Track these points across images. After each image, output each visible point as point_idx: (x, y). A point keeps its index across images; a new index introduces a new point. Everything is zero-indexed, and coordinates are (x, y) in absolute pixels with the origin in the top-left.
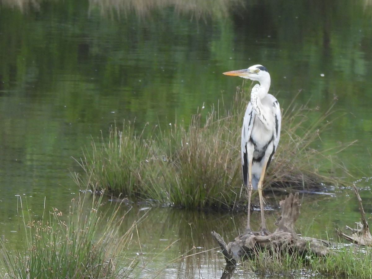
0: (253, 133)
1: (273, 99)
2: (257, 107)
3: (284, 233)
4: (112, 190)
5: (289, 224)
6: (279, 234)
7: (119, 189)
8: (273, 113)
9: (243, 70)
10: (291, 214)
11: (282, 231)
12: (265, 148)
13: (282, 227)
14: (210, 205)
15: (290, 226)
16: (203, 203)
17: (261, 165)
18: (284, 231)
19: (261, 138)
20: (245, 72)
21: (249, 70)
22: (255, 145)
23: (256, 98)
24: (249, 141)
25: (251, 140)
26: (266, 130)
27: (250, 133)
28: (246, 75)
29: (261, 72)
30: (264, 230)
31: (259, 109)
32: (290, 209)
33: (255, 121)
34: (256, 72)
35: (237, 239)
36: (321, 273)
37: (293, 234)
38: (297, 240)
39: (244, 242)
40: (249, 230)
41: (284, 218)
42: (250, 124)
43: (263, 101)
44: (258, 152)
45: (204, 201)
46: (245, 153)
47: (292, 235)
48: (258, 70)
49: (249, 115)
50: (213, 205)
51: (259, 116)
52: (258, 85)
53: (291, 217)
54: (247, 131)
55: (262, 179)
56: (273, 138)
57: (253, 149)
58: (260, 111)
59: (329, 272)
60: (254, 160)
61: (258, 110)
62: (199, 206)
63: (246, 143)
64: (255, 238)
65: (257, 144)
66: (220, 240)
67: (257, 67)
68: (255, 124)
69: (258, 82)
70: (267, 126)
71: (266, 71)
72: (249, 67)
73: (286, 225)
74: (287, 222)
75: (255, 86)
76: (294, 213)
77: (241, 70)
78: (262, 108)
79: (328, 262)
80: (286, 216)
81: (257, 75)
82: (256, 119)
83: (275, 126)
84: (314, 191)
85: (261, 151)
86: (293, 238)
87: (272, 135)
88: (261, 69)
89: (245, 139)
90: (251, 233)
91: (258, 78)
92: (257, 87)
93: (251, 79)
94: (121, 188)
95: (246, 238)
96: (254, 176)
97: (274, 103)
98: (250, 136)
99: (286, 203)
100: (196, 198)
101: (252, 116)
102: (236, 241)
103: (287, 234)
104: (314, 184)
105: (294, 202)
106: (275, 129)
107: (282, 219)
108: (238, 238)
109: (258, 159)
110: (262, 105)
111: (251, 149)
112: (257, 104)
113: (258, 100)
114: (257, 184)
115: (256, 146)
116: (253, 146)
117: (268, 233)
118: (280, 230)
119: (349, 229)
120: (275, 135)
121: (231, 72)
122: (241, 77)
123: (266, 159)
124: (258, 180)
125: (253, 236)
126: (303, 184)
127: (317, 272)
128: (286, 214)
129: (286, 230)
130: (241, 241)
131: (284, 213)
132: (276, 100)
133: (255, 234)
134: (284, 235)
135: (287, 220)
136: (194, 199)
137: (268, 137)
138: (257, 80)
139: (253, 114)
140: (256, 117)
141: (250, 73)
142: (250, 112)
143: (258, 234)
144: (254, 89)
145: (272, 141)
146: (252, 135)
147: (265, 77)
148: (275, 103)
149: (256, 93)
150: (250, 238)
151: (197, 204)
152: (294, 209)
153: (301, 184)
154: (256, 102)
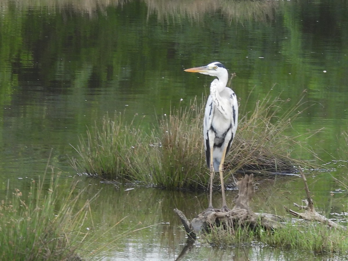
0: (213, 122)
1: (231, 92)
2: (216, 99)
3: (241, 209)
4: (105, 173)
5: (245, 201)
6: (236, 211)
7: (111, 172)
8: (230, 104)
9: (202, 67)
10: (246, 193)
11: (239, 208)
12: (225, 135)
13: (239, 205)
14: (188, 185)
15: (246, 203)
16: (182, 184)
17: (221, 150)
18: (241, 208)
19: (221, 126)
20: (204, 69)
21: (208, 67)
22: (215, 132)
23: (214, 91)
24: (210, 129)
25: (212, 128)
26: (224, 119)
27: (210, 121)
28: (206, 71)
29: (219, 68)
30: (225, 207)
31: (218, 101)
32: (246, 189)
33: (215, 112)
34: (214, 69)
35: (200, 216)
36: (269, 245)
37: (249, 210)
38: (252, 216)
39: (206, 218)
40: (211, 207)
41: (241, 197)
42: (210, 114)
43: (222, 93)
44: (218, 139)
45: (183, 182)
46: (207, 139)
47: (247, 211)
48: (216, 67)
49: (210, 106)
50: (191, 185)
51: (217, 107)
52: (217, 80)
53: (247, 196)
54: (208, 121)
55: (222, 162)
56: (231, 126)
57: (214, 136)
58: (218, 103)
59: (276, 244)
60: (215, 145)
61: (216, 102)
62: (178, 186)
63: (208, 131)
64: (215, 214)
65: (217, 131)
66: (182, 216)
67: (215, 65)
68: (215, 114)
69: (217, 78)
70: (225, 116)
71: (224, 68)
72: (208, 64)
73: (243, 202)
74: (243, 200)
75: (214, 81)
76: (250, 191)
77: (201, 67)
78: (220, 100)
79: (275, 235)
80: (243, 195)
81: (215, 71)
82: (216, 110)
83: (232, 116)
84: (286, 173)
85: (221, 138)
86: (248, 214)
87: (230, 124)
88: (219, 66)
89: (207, 127)
90: (213, 210)
91: (216, 74)
92: (215, 81)
93: (210, 75)
94: (113, 171)
95: (208, 214)
96: (216, 160)
97: (231, 95)
98: (211, 125)
99: (242, 183)
100: (176, 179)
101: (212, 107)
102: (199, 217)
103: (243, 211)
104: (286, 167)
105: (249, 182)
106: (232, 118)
107: (239, 197)
108: (201, 214)
109: (219, 145)
110: (220, 97)
111: (212, 136)
112: (215, 97)
113: (217, 93)
114: (218, 167)
115: (217, 133)
116: (214, 134)
117: (228, 210)
118: (237, 207)
119: (296, 206)
120: (233, 124)
121: (192, 69)
122: (201, 73)
123: (226, 145)
124: (219, 163)
125: (214, 213)
126: (276, 167)
127: (266, 244)
128: (242, 194)
129: (242, 207)
130: (203, 217)
131: (241, 192)
132: (232, 92)
133: (216, 211)
134: (240, 211)
135: (243, 198)
136: (174, 181)
137: (227, 126)
138: (216, 76)
139: (213, 105)
140: (216, 109)
141: (209, 69)
142: (210, 104)
143: (219, 211)
144: (213, 84)
145: (230, 129)
146: (212, 123)
147: (223, 73)
148: (233, 95)
149: (215, 87)
150: (211, 214)
151: (176, 185)
152: (249, 188)
153: (274, 167)
154: (215, 95)
